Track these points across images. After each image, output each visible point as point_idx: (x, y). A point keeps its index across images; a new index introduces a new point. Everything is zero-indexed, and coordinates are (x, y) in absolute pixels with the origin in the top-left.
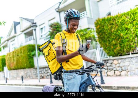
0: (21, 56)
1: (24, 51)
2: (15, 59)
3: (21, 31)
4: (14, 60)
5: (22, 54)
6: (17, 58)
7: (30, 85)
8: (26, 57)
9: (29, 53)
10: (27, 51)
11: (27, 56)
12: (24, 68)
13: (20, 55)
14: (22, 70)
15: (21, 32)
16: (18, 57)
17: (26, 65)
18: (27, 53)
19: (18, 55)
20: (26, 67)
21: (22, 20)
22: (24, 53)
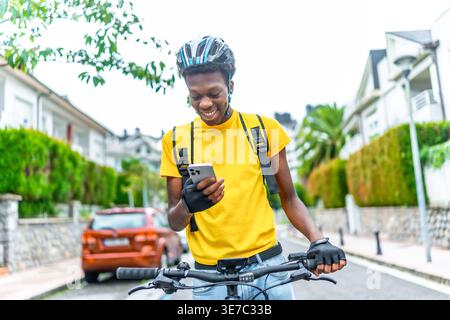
0: (383, 163)
1: (390, 146)
2: (369, 172)
3: (390, 80)
4: (365, 176)
5: (386, 158)
6: (373, 172)
7: (393, 266)
8: (395, 167)
9: (403, 155)
10: (399, 149)
11: (399, 164)
12: (395, 205)
13: (379, 160)
14: (391, 210)
15: (392, 84)
16: (375, 167)
17: (397, 194)
18: (397, 155)
19: (374, 162)
20: (398, 201)
21: (393, 41)
22: (389, 155)
